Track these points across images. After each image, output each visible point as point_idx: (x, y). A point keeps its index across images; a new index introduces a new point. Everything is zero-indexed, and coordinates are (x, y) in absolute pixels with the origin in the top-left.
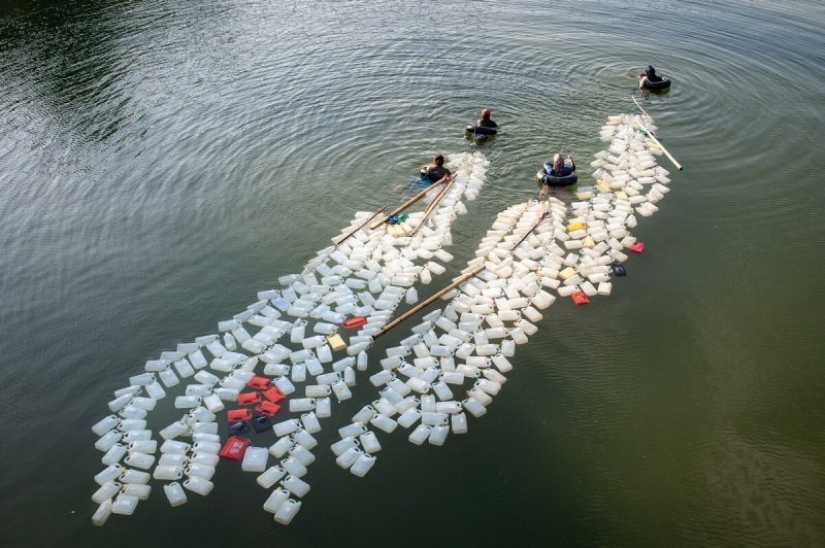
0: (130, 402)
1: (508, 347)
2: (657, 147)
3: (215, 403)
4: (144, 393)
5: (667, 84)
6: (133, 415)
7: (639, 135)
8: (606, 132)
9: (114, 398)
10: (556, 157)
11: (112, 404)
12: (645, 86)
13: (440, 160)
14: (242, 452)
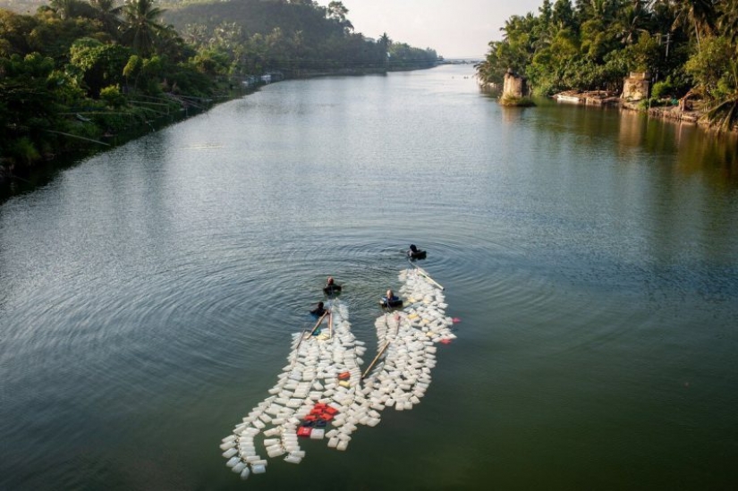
0: (245, 429)
1: (426, 370)
2: (432, 281)
3: (294, 420)
4: (252, 425)
5: (425, 253)
6: (246, 436)
7: (420, 277)
8: (401, 278)
9: (235, 428)
10: (388, 292)
11: (234, 431)
12: (412, 255)
13: (321, 304)
14: (310, 432)
